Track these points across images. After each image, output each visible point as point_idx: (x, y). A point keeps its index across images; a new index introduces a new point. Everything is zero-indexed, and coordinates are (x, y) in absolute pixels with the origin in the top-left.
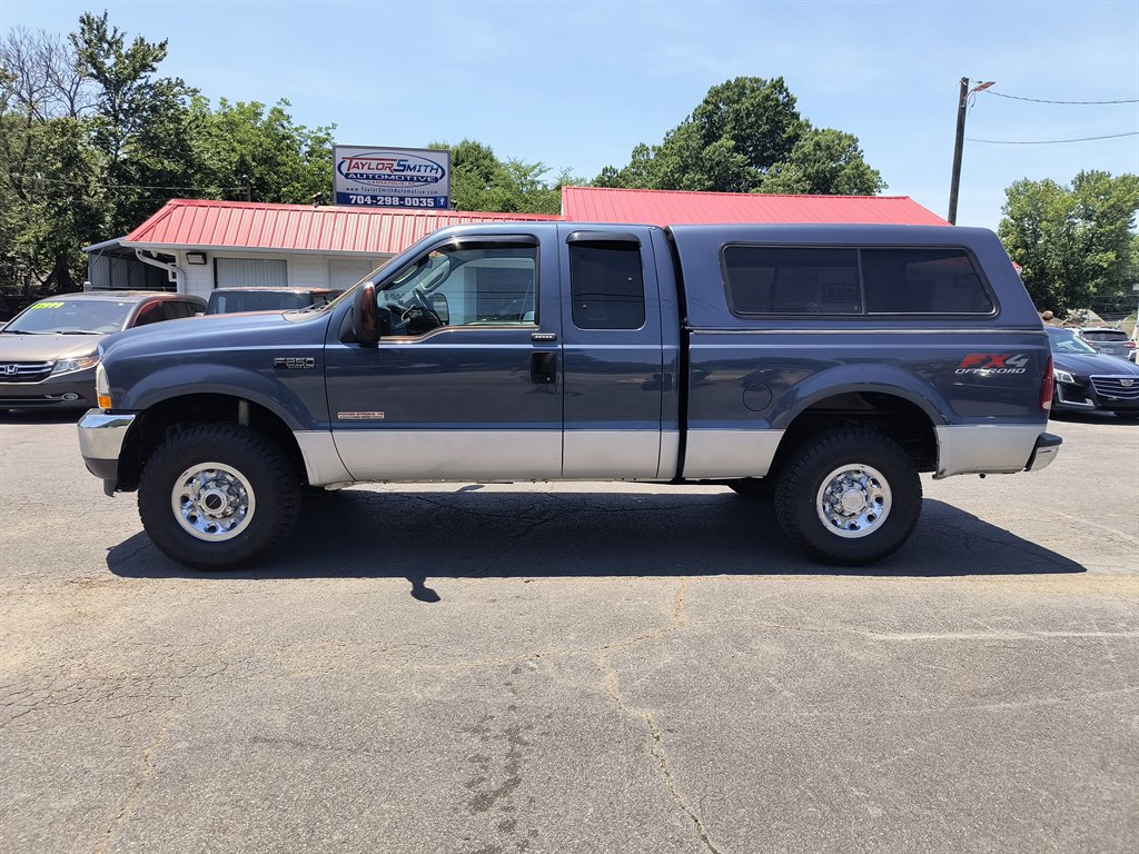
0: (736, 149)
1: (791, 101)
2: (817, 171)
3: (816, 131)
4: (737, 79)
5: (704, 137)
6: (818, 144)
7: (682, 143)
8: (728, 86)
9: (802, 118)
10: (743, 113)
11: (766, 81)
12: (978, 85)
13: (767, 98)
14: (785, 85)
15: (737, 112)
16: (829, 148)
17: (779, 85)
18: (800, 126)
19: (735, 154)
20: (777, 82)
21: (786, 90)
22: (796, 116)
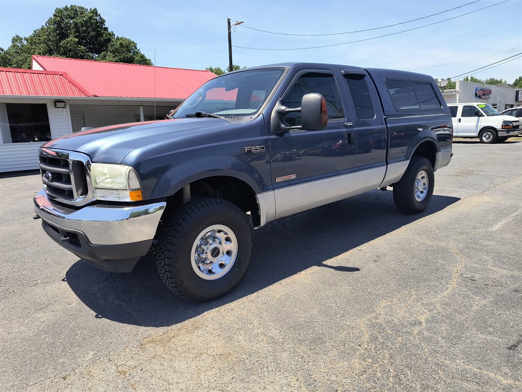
0: (79, 43)
1: (103, 22)
2: (124, 58)
3: (118, 38)
4: (72, 6)
5: (59, 34)
6: (121, 44)
7: (46, 37)
8: (66, 9)
9: (109, 30)
10: (79, 25)
11: (87, 9)
12: (236, 22)
13: (91, 18)
14: (98, 13)
15: (76, 24)
16: (127, 46)
17: (95, 12)
18: (109, 34)
19: (79, 46)
20: (94, 10)
21: (99, 15)
22: (106, 29)
